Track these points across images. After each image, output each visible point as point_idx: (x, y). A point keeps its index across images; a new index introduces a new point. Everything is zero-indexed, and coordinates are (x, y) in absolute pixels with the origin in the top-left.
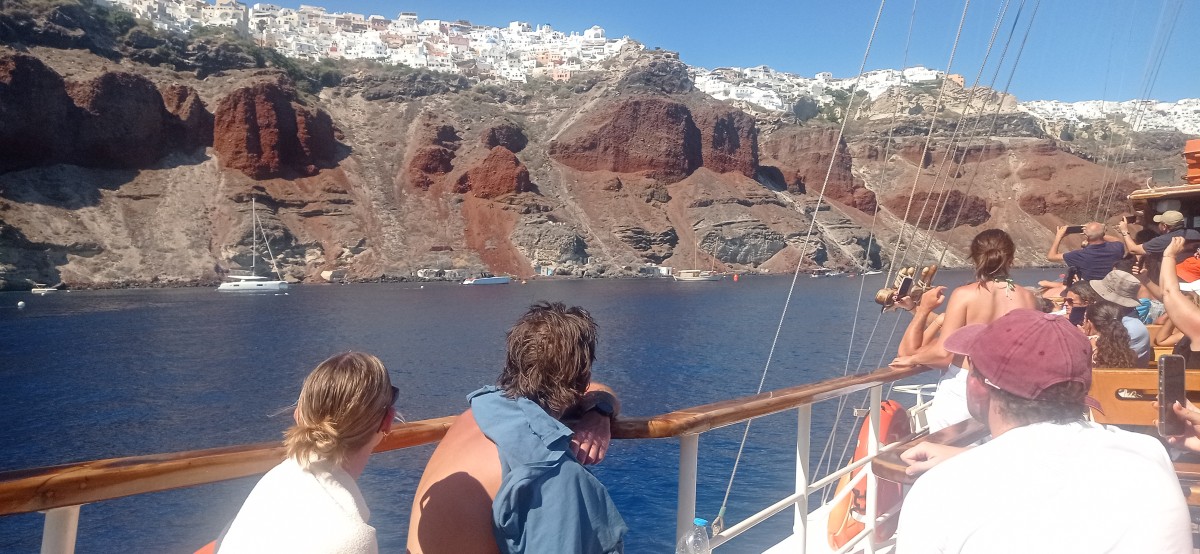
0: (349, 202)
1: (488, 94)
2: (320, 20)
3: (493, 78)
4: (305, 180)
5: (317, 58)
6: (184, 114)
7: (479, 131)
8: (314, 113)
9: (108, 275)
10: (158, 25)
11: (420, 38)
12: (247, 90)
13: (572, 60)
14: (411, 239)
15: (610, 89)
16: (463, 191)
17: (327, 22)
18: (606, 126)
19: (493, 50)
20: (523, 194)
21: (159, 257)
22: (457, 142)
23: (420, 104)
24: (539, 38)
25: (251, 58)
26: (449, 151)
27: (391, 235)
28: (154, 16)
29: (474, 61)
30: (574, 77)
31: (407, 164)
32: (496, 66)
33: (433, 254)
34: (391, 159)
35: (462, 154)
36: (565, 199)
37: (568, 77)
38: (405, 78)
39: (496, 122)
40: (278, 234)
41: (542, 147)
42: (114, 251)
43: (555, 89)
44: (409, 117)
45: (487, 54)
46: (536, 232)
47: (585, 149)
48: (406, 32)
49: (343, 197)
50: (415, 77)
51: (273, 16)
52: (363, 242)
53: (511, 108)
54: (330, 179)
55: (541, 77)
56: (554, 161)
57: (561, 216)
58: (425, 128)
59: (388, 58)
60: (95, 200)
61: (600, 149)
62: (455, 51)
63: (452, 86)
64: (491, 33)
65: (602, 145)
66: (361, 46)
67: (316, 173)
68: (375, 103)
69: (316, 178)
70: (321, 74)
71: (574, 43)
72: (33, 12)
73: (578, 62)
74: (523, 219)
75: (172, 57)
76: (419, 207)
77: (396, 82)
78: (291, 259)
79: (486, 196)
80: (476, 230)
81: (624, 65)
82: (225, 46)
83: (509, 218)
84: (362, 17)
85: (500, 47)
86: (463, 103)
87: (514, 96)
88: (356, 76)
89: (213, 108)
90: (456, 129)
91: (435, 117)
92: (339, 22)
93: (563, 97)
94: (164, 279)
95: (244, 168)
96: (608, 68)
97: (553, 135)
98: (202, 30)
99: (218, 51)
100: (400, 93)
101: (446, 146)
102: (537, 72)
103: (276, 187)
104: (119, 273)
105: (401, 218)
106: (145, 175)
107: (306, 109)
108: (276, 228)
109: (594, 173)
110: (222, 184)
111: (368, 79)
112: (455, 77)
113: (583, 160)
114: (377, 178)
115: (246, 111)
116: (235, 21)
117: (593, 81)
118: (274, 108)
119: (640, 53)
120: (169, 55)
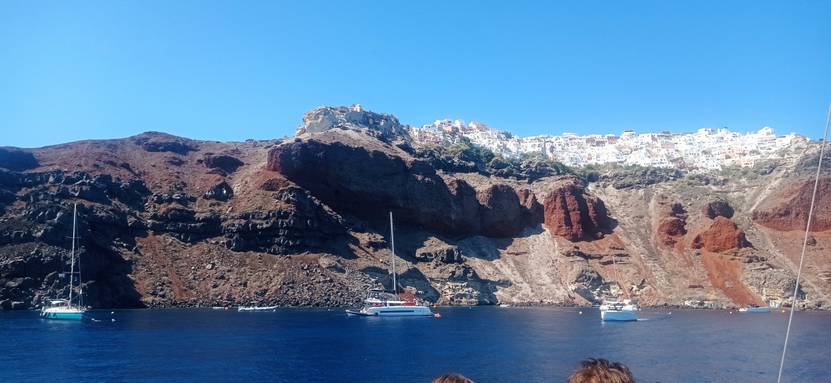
0: (627, 255)
1: (697, 180)
2: (576, 141)
3: (698, 169)
4: (597, 242)
5: (582, 164)
6: (529, 205)
7: (700, 205)
8: (596, 201)
9: (519, 298)
10: (505, 155)
11: (642, 146)
12: (560, 189)
13: (753, 152)
14: (674, 280)
15: (789, 171)
16: (699, 247)
17: (581, 141)
18: (794, 199)
19: (692, 149)
20: (743, 249)
21: (539, 288)
22: (685, 214)
23: (652, 190)
24: (722, 138)
25: (554, 169)
26: (682, 220)
27: (659, 276)
28: (502, 151)
29: (682, 158)
30: (758, 165)
31: (656, 230)
32: (696, 160)
33: (691, 290)
34: (643, 227)
35: (691, 221)
36: (773, 251)
37: (753, 165)
38: (639, 173)
39: (710, 199)
40: (595, 275)
41: (746, 215)
42: (517, 285)
43: (745, 173)
44: (647, 199)
45: (688, 152)
46: (762, 276)
47: (781, 215)
48: (632, 143)
49: (623, 252)
50: (645, 173)
51: (551, 142)
52: (643, 281)
53: (715, 188)
54: (611, 240)
55: (732, 165)
56: (758, 225)
57: (775, 264)
58: (660, 205)
59: (625, 161)
60: (498, 256)
61: (793, 215)
62: (667, 152)
63: (671, 176)
64: (686, 137)
65: (794, 212)
66: (604, 155)
67: (602, 237)
68: (622, 190)
69: (603, 240)
70: (587, 175)
71: (751, 140)
72: (452, 155)
73: (758, 153)
74: (748, 266)
75: (515, 173)
76: (672, 258)
77: (634, 176)
78: (604, 291)
79: (716, 251)
80: (715, 274)
81: (795, 153)
82: (539, 164)
83: (737, 266)
84: (600, 136)
85: (696, 147)
86: (681, 187)
87: (715, 180)
88: (607, 174)
89: (541, 201)
90: (683, 205)
91: (666, 198)
92: (588, 141)
93: (751, 178)
94: (546, 301)
95: (565, 235)
96: (783, 156)
97: (751, 206)
98: (525, 156)
99: (536, 167)
100: (637, 183)
101: (678, 217)
102: (728, 163)
103: (584, 246)
104: (524, 297)
105: (663, 266)
106: (516, 241)
107: (591, 198)
108: (593, 272)
109: (791, 232)
110: (556, 246)
111: (616, 176)
112: (672, 170)
113: (780, 223)
114: (639, 240)
115: (562, 202)
116: (540, 148)
117: (773, 167)
118: (576, 199)
119: (808, 144)
120: (512, 172)
